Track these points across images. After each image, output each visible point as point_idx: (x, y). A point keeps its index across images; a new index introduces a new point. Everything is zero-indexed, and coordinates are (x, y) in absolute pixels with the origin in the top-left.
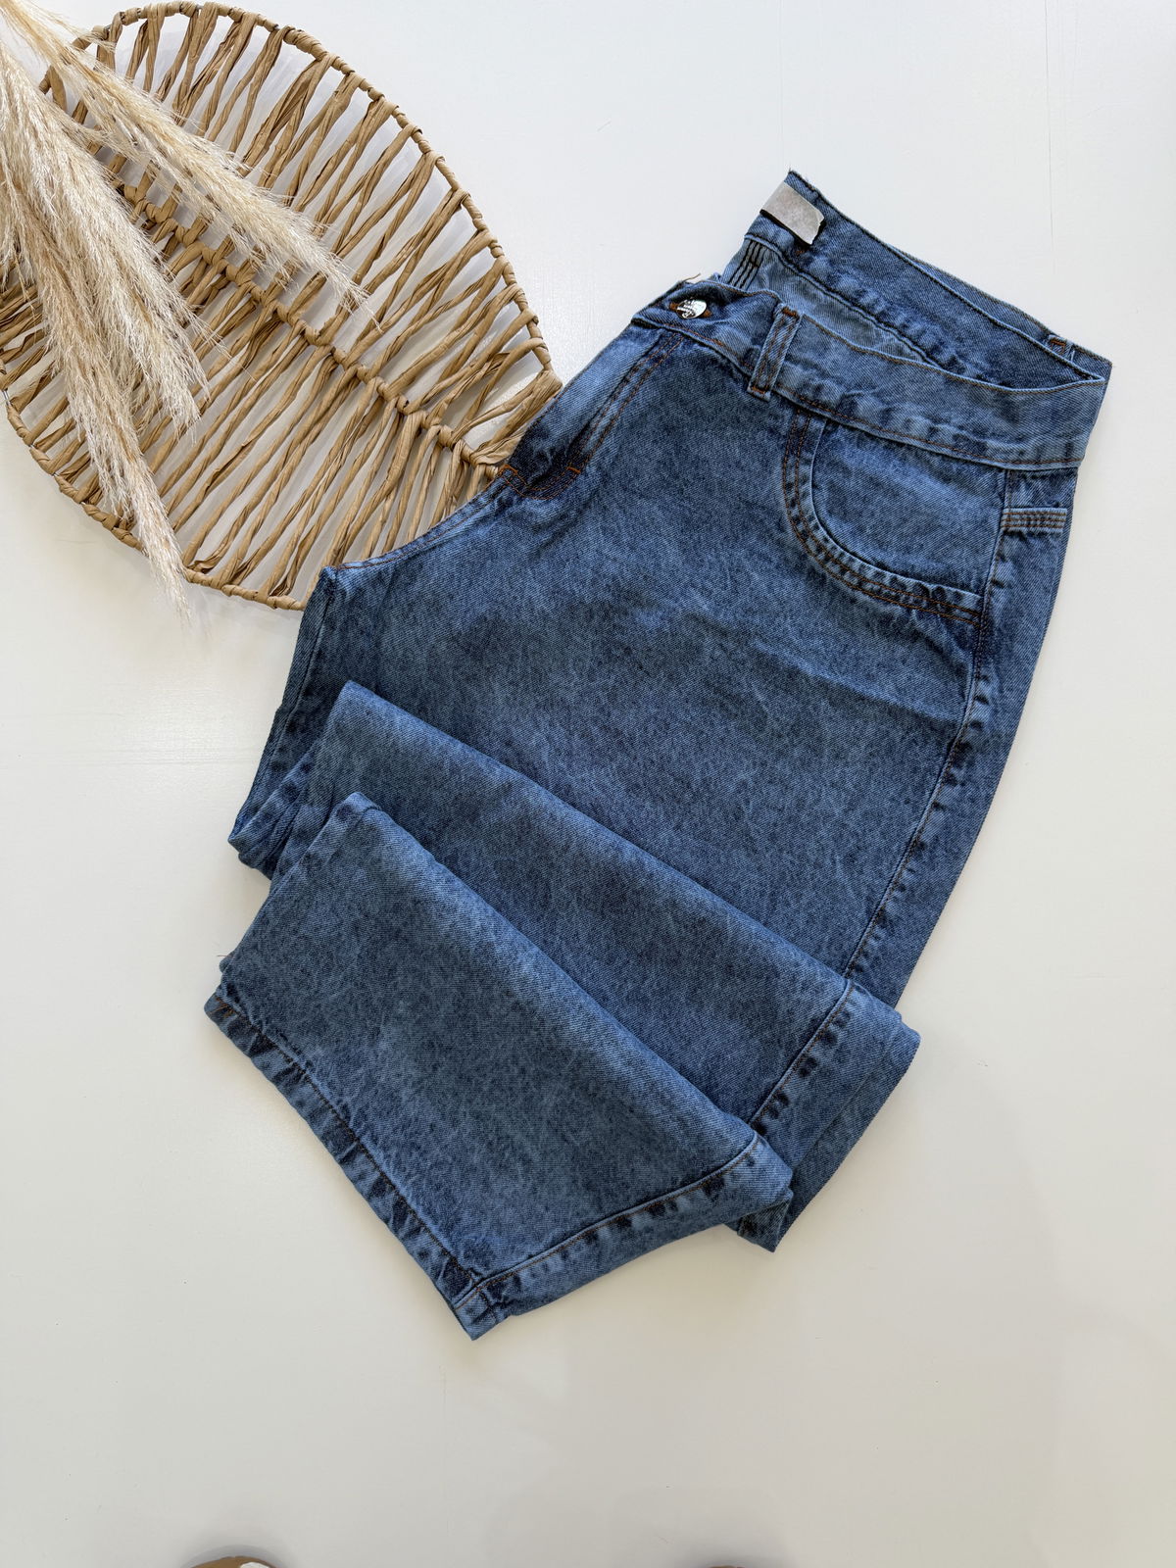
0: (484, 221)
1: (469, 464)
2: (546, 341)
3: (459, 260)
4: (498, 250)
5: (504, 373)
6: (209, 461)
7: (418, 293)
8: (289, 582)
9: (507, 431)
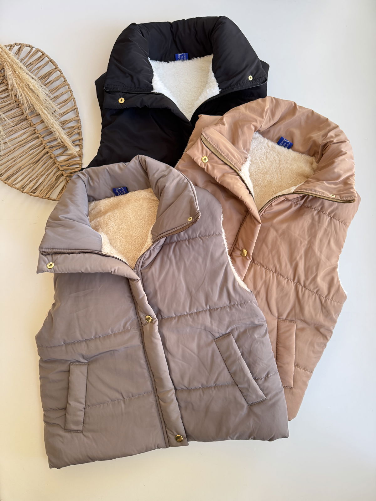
0: (79, 114)
3: (70, 120)
9: (67, 159)
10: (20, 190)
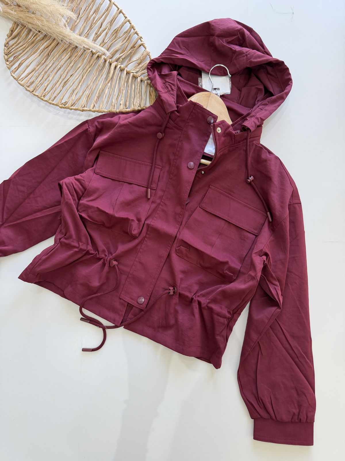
1: (129, 74)
3: (122, 26)
5: (135, 51)
6: (63, 79)
7: (112, 35)
9: (138, 65)
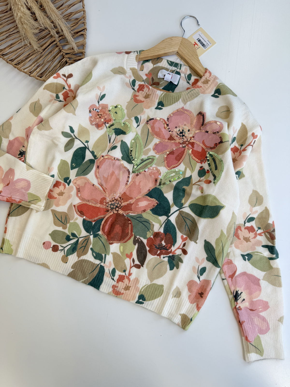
0: (85, 7)
2: (87, 34)
4: (85, 13)
8: (13, 60)
10: (28, 74)
